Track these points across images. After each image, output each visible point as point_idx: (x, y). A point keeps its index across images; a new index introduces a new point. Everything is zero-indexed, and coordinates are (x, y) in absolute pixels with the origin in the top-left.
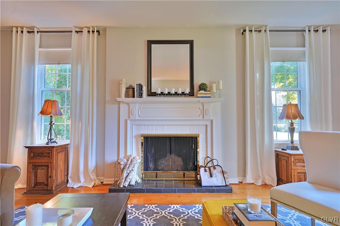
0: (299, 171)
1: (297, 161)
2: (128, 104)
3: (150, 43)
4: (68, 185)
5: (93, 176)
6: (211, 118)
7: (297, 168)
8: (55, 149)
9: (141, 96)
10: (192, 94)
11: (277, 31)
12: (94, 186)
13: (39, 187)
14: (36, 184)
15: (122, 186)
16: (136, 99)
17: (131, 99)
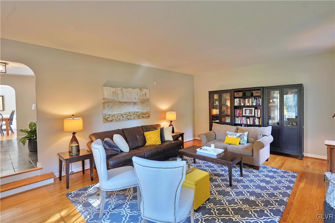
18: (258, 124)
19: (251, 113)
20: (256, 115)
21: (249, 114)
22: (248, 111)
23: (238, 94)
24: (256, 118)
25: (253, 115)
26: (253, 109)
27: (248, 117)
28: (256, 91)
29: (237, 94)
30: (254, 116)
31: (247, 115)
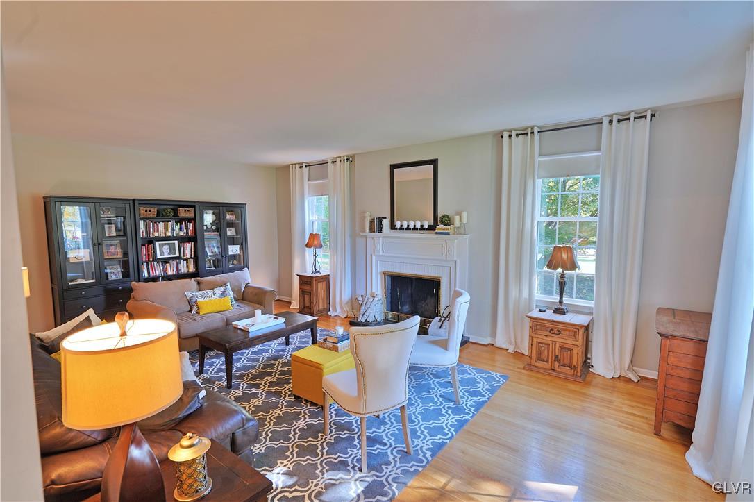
0: (540, 341)
1: (538, 327)
2: (373, 238)
3: (393, 167)
4: (329, 313)
5: (346, 308)
6: (455, 259)
7: (537, 336)
8: (314, 279)
9: (380, 230)
10: (431, 228)
11: (555, 130)
12: (346, 317)
13: (306, 310)
14: (305, 307)
15: (359, 321)
16: (376, 234)
17: (373, 234)
18: (186, 271)
19: (172, 250)
20: (182, 256)
21: (169, 254)
22: (167, 247)
23: (150, 211)
24: (182, 261)
25: (177, 255)
26: (176, 242)
27: (165, 261)
28: (184, 209)
29: (146, 211)
30: (179, 258)
31: (166, 256)
